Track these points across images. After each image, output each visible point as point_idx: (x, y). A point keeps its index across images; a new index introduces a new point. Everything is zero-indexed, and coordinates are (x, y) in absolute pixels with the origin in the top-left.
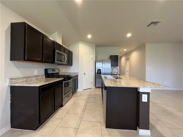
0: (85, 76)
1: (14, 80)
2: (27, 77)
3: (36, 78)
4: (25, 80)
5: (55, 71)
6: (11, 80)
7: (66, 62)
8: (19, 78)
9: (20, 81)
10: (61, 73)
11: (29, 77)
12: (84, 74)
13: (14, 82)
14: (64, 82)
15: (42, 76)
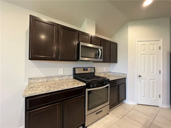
0: (140, 81)
1: (33, 80)
2: (48, 77)
3: (60, 79)
4: (45, 80)
5: (87, 70)
6: (30, 79)
7: (101, 58)
8: (38, 78)
9: (40, 81)
10: (100, 73)
11: (51, 77)
12: (140, 76)
13: (32, 82)
14: (87, 90)
15: (70, 76)
